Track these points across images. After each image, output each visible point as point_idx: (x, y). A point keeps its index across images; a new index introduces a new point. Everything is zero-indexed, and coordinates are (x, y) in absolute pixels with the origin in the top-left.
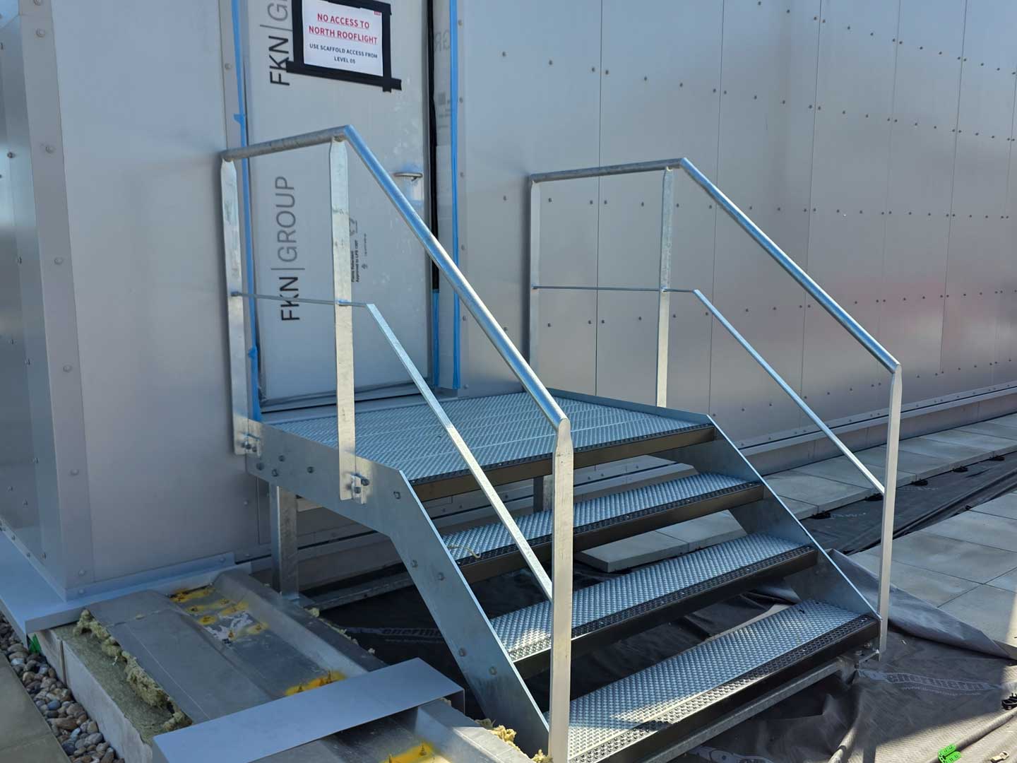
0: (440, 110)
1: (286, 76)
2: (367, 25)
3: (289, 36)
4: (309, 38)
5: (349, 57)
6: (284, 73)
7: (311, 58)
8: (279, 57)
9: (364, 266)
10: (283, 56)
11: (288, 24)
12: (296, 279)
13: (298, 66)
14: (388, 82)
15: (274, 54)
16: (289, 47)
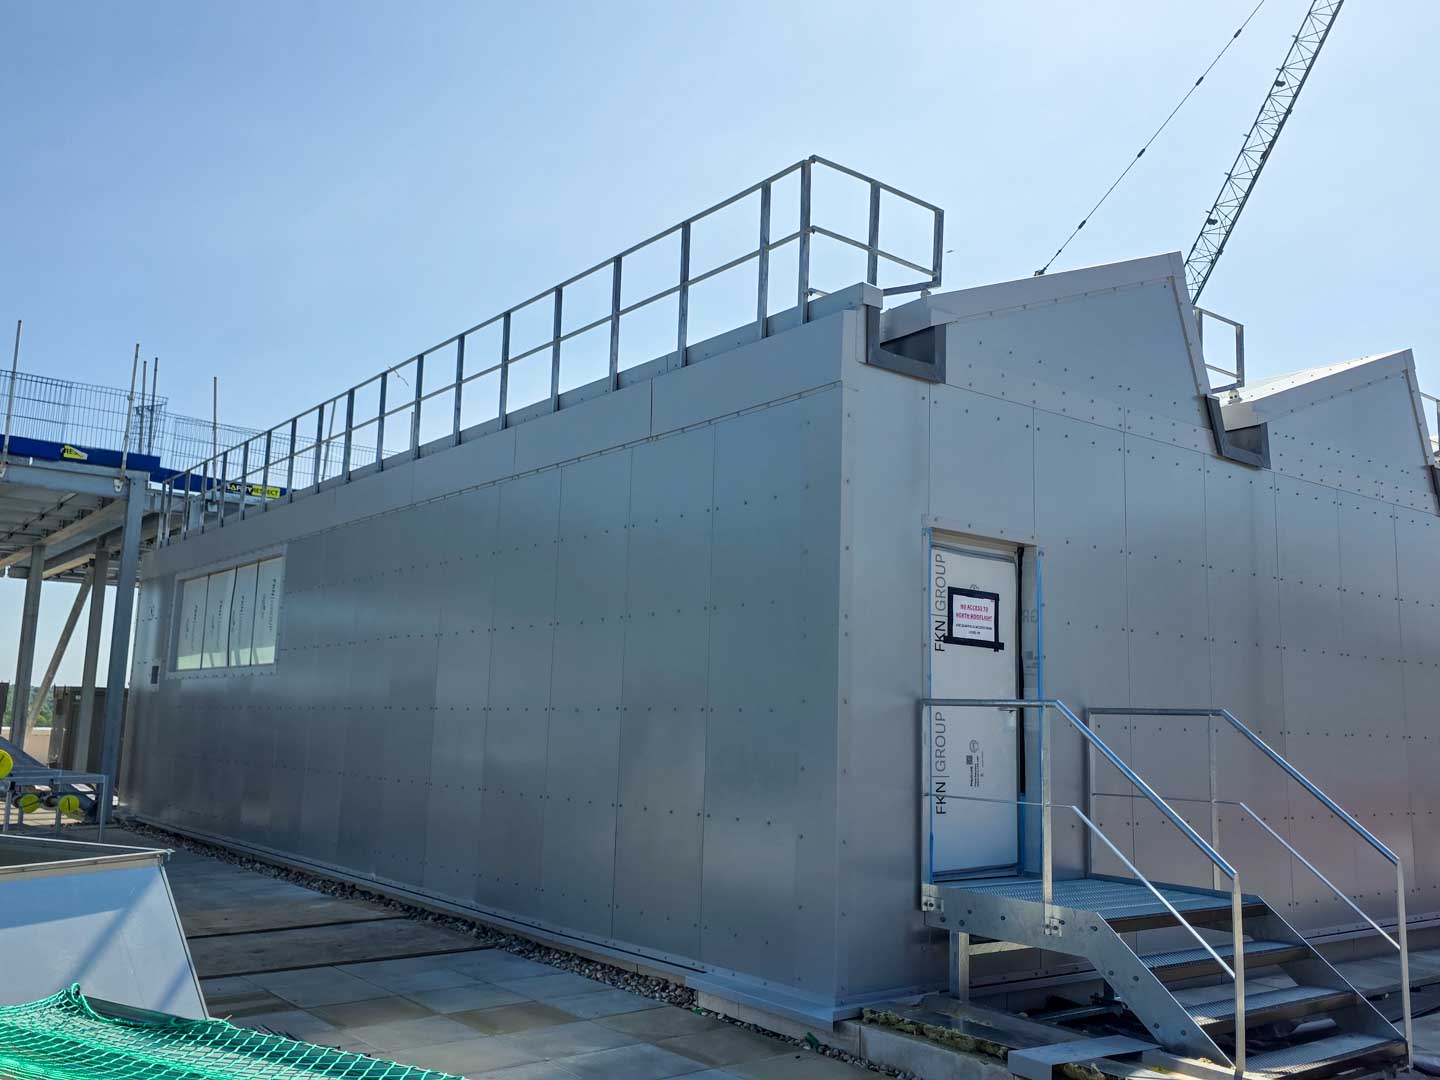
0: (1027, 663)
1: (944, 646)
2: (986, 609)
3: (946, 619)
4: (956, 620)
5: (977, 630)
6: (942, 643)
7: (957, 633)
8: (940, 633)
9: (982, 775)
10: (943, 633)
11: (946, 612)
12: (944, 784)
13: (949, 639)
14: (997, 646)
15: (937, 632)
16: (945, 627)
